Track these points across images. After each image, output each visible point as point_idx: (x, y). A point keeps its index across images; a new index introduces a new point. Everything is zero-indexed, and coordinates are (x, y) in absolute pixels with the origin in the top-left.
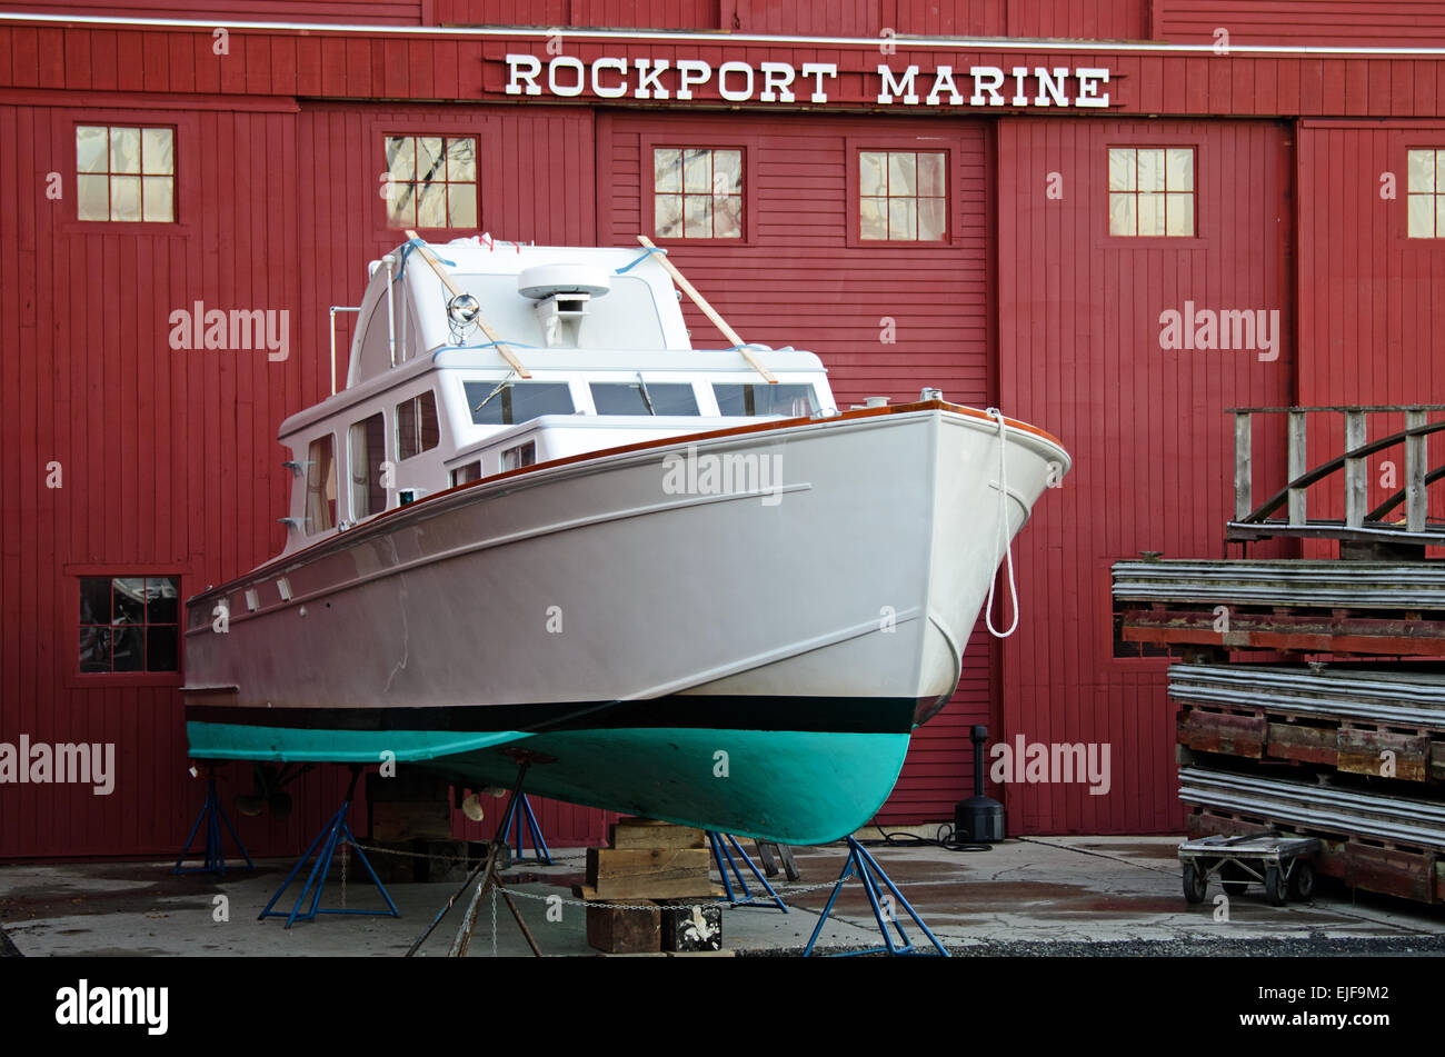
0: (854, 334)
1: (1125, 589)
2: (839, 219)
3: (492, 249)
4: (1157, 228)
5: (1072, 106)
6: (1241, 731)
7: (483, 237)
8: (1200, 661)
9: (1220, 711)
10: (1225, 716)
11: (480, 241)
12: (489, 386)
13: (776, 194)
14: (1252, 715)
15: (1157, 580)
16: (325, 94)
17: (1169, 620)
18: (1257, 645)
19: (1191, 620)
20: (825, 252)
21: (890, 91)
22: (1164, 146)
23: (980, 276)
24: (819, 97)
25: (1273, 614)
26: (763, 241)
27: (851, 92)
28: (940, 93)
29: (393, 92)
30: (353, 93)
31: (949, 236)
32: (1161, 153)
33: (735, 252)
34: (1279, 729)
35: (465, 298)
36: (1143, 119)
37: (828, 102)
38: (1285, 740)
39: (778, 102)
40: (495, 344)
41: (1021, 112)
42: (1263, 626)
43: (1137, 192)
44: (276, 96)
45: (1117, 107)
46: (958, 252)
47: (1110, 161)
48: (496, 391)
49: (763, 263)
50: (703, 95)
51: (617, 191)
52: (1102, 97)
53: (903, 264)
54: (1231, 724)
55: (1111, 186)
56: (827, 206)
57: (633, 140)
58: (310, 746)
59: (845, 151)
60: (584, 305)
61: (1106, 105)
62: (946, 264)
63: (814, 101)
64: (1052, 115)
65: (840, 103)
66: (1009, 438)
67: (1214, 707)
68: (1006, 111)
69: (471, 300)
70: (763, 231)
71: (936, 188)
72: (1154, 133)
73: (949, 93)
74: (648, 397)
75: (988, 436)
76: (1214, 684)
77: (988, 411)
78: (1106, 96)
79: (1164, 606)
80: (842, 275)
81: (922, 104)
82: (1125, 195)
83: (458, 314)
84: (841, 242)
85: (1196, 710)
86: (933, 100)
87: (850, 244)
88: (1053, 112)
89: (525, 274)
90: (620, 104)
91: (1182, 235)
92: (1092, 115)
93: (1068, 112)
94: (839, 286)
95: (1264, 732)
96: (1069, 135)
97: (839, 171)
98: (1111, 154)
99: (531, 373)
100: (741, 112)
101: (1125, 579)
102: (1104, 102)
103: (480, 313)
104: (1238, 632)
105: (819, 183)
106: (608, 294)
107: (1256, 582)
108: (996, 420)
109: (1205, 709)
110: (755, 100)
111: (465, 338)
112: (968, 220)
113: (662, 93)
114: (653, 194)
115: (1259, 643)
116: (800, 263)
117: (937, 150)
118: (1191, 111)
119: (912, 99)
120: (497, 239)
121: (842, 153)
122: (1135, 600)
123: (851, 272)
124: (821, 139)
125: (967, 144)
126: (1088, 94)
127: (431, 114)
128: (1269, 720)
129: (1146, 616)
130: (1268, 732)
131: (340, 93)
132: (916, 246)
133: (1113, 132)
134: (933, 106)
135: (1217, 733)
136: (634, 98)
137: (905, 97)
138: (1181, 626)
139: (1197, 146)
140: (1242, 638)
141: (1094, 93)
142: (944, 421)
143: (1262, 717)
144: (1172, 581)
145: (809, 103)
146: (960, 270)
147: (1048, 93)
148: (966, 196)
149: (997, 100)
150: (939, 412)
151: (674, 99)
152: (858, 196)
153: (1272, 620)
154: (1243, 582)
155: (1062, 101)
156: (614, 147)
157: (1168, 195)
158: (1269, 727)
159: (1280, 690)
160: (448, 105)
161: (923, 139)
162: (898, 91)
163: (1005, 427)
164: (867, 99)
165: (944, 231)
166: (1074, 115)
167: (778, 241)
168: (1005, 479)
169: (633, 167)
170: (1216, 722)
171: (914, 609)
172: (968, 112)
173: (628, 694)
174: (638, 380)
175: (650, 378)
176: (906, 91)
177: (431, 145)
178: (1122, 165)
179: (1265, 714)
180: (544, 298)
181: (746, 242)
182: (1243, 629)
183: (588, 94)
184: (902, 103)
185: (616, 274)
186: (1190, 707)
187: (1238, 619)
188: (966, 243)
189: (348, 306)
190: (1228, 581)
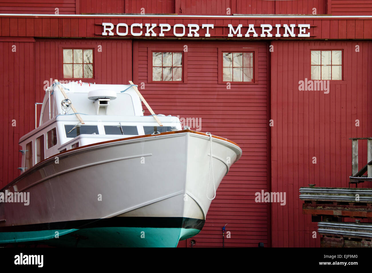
0: (221, 113)
1: (304, 196)
2: (216, 75)
3: (81, 85)
4: (329, 77)
5: (297, 37)
6: (337, 243)
7: (79, 81)
8: (327, 221)
9: (331, 237)
10: (333, 238)
11: (78, 82)
12: (73, 126)
13: (194, 66)
14: (340, 238)
15: (313, 193)
16: (43, 36)
17: (316, 207)
18: (344, 215)
19: (324, 207)
20: (210, 86)
21: (232, 33)
22: (331, 50)
23: (264, 93)
24: (208, 35)
25: (349, 205)
26: (189, 82)
27: (219, 33)
28: (250, 33)
29: (65, 35)
30: (53, 36)
31: (254, 80)
32: (330, 52)
33: (180, 86)
34: (347, 242)
35: (67, 100)
36: (322, 41)
37: (211, 37)
38: (348, 246)
39: (193, 37)
40: (75, 114)
41: (278, 39)
42: (346, 209)
43: (321, 65)
44: (27, 37)
45: (313, 37)
46: (258, 85)
47: (312, 55)
48: (74, 128)
49: (189, 89)
50: (168, 35)
51: (140, 66)
52: (307, 34)
53: (237, 89)
54: (334, 241)
55: (312, 63)
56: (211, 71)
57: (146, 49)
58: (23, 237)
59: (218, 52)
60: (108, 102)
61: (309, 36)
62: (253, 89)
63: (206, 36)
64: (290, 40)
65: (215, 37)
66: (213, 141)
67: (330, 235)
68: (273, 39)
69: (69, 101)
70: (189, 78)
71: (250, 64)
72: (327, 46)
73: (253, 33)
74: (122, 130)
75: (207, 141)
76: (330, 228)
77: (206, 133)
78: (309, 33)
79: (315, 202)
80: (216, 93)
81: (244, 37)
82: (318, 66)
83: (64, 105)
84: (216, 82)
85: (325, 237)
86: (247, 35)
87: (219, 83)
88: (290, 39)
89: (90, 93)
90: (140, 38)
91: (338, 79)
92: (304, 40)
93: (296, 39)
94: (216, 97)
95: (343, 243)
96: (296, 46)
97: (216, 59)
98: (311, 52)
99: (85, 122)
100: (181, 40)
101: (303, 193)
102: (308, 35)
103: (71, 105)
104: (338, 211)
105: (209, 63)
106: (116, 99)
107: (343, 194)
108: (209, 136)
109: (328, 236)
110: (186, 36)
111: (67, 112)
112: (261, 75)
113: (154, 34)
114: (152, 67)
115: (345, 214)
116: (202, 89)
117: (250, 52)
118: (340, 38)
119: (240, 35)
120: (83, 82)
121: (217, 53)
122: (307, 200)
123: (219, 92)
124: (210, 49)
125: (260, 50)
126: (302, 33)
127: (78, 42)
128: (344, 239)
129: (310, 205)
130: (344, 243)
131: (48, 36)
132: (243, 83)
133: (313, 45)
134: (247, 37)
135: (330, 244)
136: (145, 36)
137: (238, 35)
138: (321, 209)
139: (343, 49)
140: (339, 213)
141: (305, 32)
142: (190, 136)
143: (342, 238)
144: (318, 194)
145: (205, 37)
146: (258, 92)
147: (288, 33)
148: (260, 67)
149: (270, 35)
150: (189, 133)
151: (158, 36)
152: (222, 67)
153: (349, 207)
154: (340, 194)
155: (293, 35)
156: (139, 52)
157: (332, 66)
158: (344, 241)
159: (347, 229)
160: (84, 39)
161: (245, 48)
162: (235, 33)
163: (212, 138)
164: (224, 35)
165: (252, 78)
166: (297, 40)
167: (194, 82)
168: (212, 153)
169: (145, 59)
170: (330, 240)
171: (182, 191)
172: (260, 39)
173: (104, 217)
174: (120, 125)
175: (123, 124)
176: (238, 33)
177: (78, 52)
178: (315, 56)
179: (343, 237)
180: (96, 100)
181: (184, 82)
182: (339, 210)
183: (129, 35)
184: (237, 37)
185: (121, 93)
186: (324, 236)
187: (338, 207)
188: (260, 82)
189: (40, 103)
190: (335, 194)
